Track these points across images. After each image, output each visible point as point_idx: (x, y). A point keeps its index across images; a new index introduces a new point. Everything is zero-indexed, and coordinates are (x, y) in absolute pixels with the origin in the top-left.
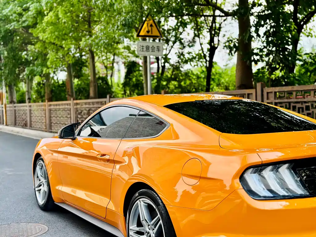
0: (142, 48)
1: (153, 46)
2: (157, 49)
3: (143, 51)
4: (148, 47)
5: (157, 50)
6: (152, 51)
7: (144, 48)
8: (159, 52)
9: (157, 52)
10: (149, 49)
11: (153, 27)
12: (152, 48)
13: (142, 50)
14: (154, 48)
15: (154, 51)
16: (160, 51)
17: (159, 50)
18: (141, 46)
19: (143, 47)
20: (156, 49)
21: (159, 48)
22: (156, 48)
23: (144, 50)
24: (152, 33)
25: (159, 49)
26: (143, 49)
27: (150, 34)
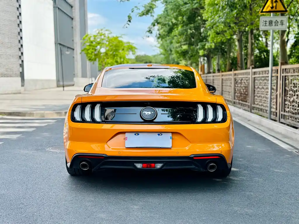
0: (264, 23)
1: (276, 21)
2: (281, 23)
3: (266, 26)
4: (271, 21)
5: (281, 24)
6: (275, 25)
7: (266, 22)
9: (281, 25)
10: (272, 24)
11: (277, 3)
12: (275, 22)
13: (265, 25)
14: (278, 22)
15: (277, 25)
16: (284, 24)
17: (283, 24)
18: (264, 21)
19: (266, 21)
20: (279, 23)
21: (283, 22)
22: (280, 22)
23: (267, 25)
24: (276, 8)
25: (282, 23)
26: (266, 24)
27: (274, 9)
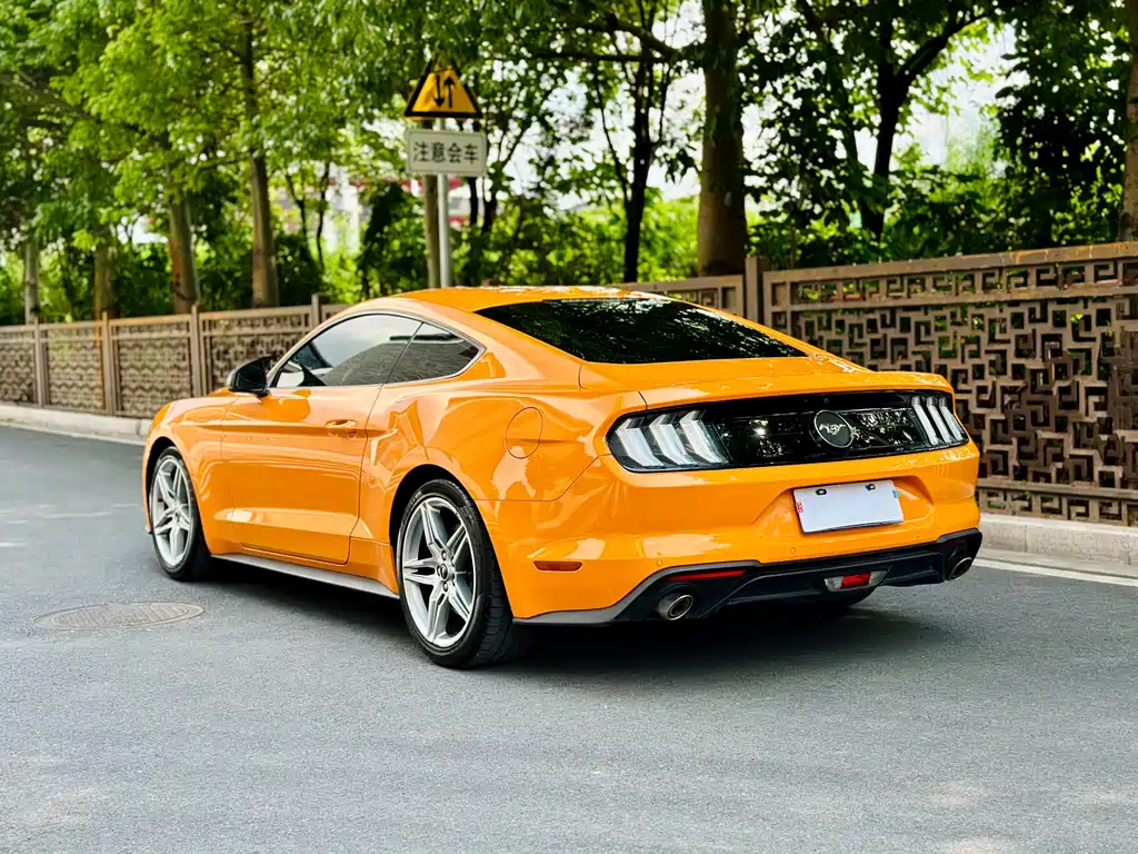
0: (420, 149)
1: (454, 145)
2: (467, 153)
3: (424, 160)
4: (438, 147)
5: (468, 156)
6: (452, 161)
7: (426, 149)
8: (472, 163)
9: (469, 161)
10: (442, 154)
11: (452, 87)
12: (451, 150)
13: (420, 157)
14: (459, 150)
15: (458, 161)
16: (476, 159)
17: (475, 156)
18: (417, 144)
19: (423, 146)
20: (463, 153)
21: (475, 151)
22: (465, 150)
23: (426, 157)
24: (451, 105)
25: (472, 154)
26: (423, 153)
27: (445, 108)
